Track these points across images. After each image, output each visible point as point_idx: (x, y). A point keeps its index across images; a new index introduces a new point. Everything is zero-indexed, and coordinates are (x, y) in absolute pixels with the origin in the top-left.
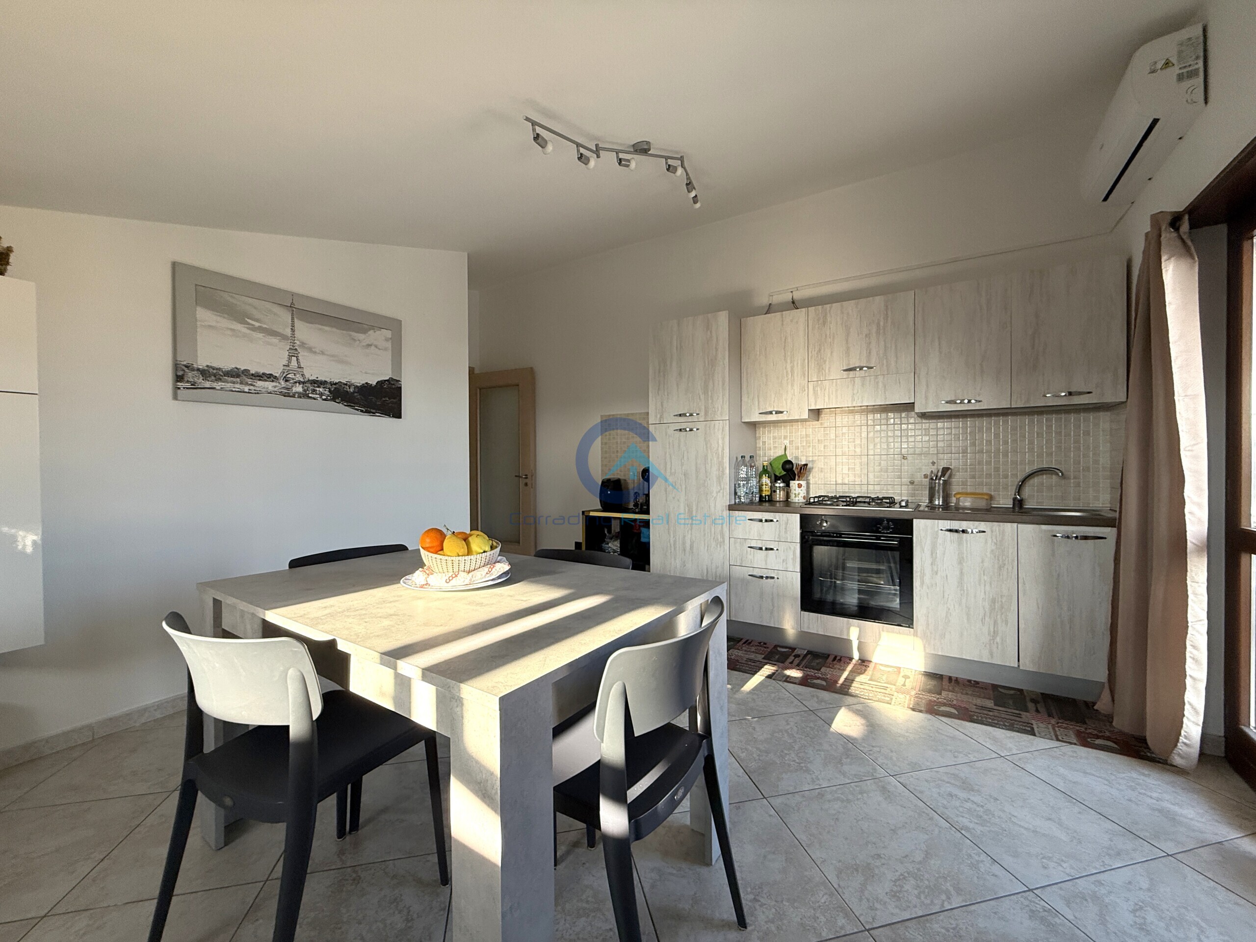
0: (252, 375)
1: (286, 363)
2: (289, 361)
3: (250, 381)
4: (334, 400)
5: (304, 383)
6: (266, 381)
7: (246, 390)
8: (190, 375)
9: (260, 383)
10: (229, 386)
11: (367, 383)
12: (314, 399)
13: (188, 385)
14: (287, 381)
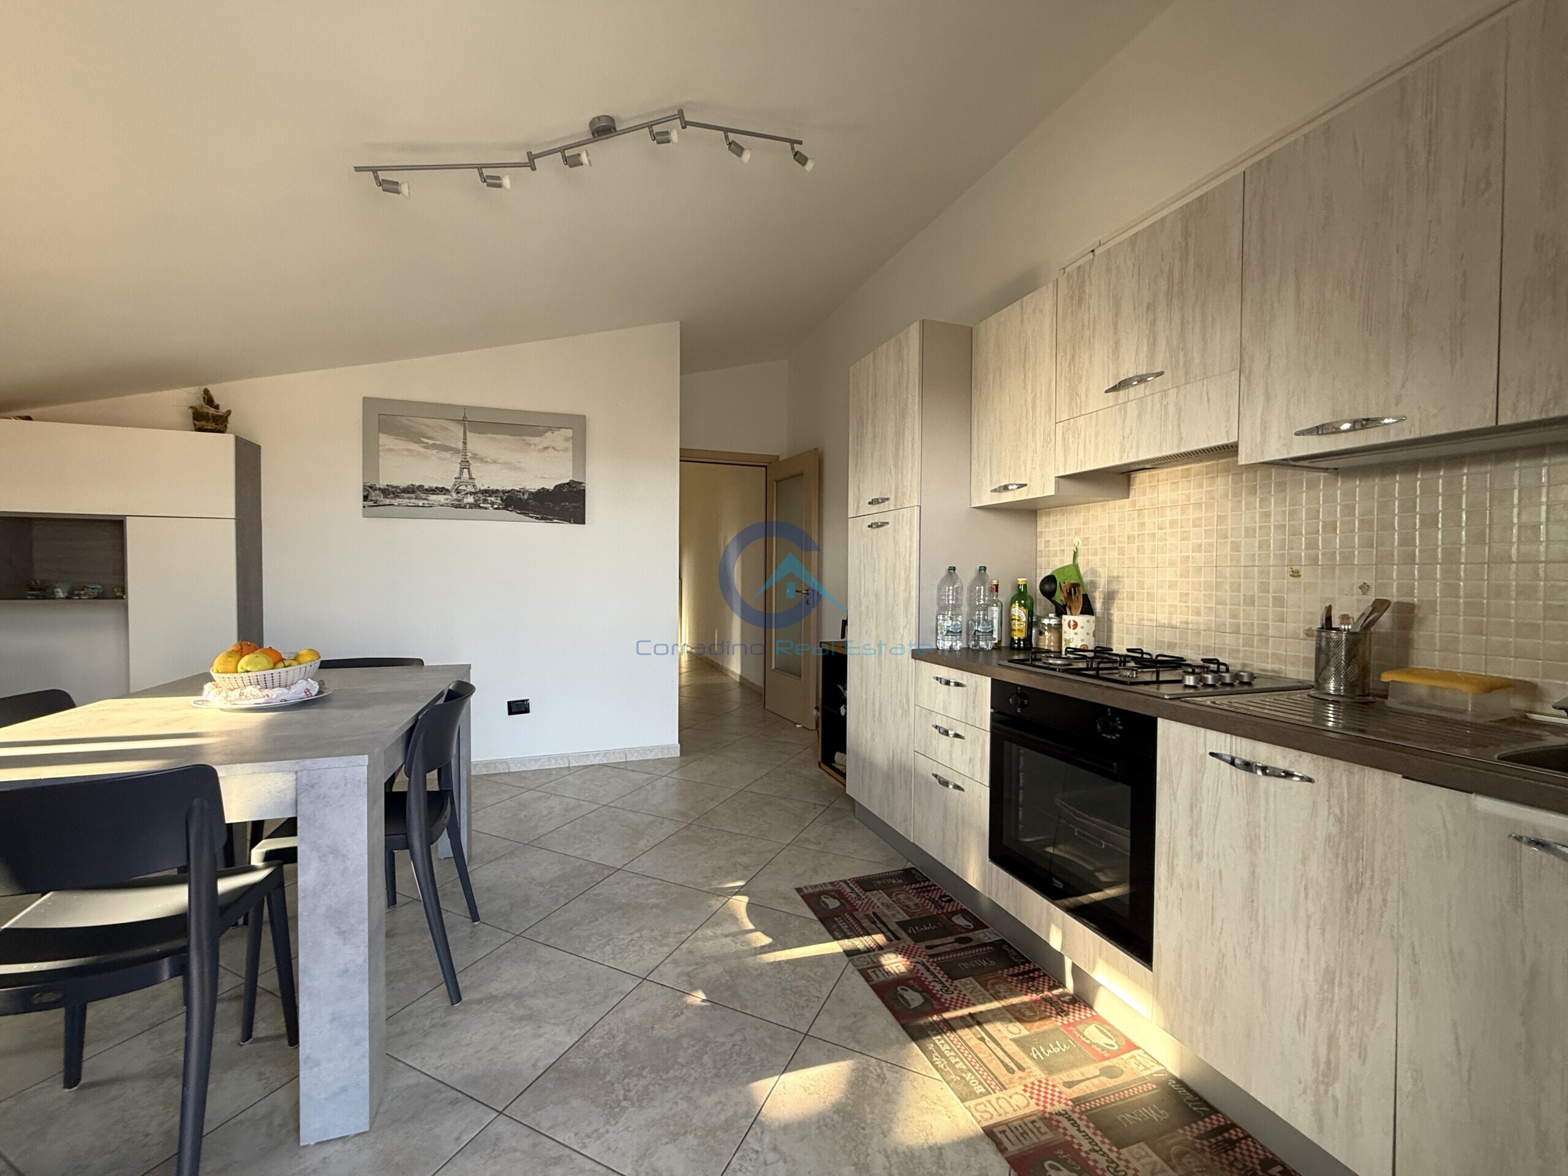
0: (426, 490)
1: (457, 475)
2: (461, 472)
3: (424, 496)
4: (506, 508)
5: (475, 493)
6: (438, 494)
7: (421, 504)
8: (373, 495)
9: (433, 497)
10: (405, 501)
11: (543, 488)
12: (486, 508)
13: (371, 503)
14: (458, 493)
